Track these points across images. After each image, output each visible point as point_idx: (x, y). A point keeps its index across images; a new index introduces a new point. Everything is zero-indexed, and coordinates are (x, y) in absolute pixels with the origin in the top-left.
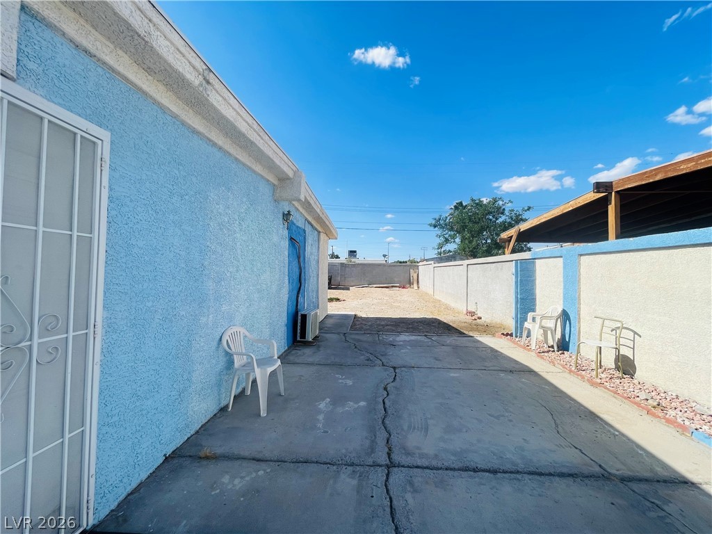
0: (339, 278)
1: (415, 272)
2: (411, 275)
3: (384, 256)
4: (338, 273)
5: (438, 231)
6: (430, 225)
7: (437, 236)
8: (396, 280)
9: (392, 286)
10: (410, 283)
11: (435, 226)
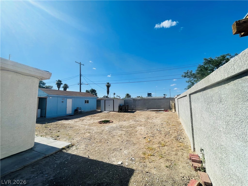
0: (133, 106)
1: (173, 102)
2: (171, 104)
3: (164, 95)
4: (132, 104)
5: (187, 79)
6: (182, 76)
7: (186, 82)
8: (162, 107)
9: (159, 110)
10: (171, 109)
11: (185, 77)
